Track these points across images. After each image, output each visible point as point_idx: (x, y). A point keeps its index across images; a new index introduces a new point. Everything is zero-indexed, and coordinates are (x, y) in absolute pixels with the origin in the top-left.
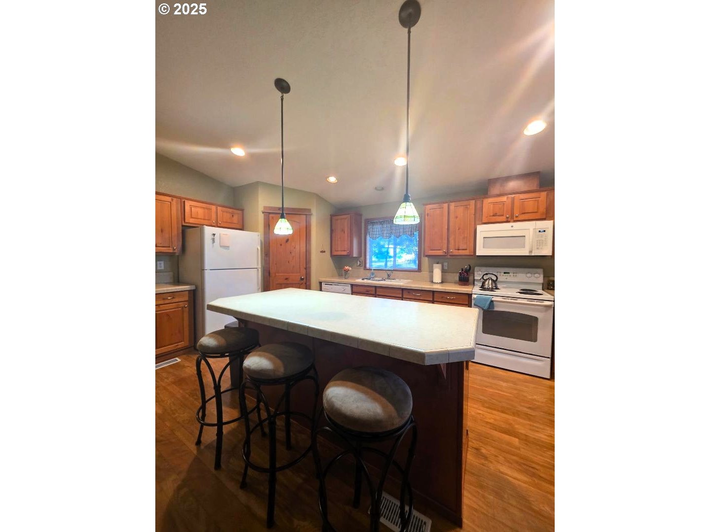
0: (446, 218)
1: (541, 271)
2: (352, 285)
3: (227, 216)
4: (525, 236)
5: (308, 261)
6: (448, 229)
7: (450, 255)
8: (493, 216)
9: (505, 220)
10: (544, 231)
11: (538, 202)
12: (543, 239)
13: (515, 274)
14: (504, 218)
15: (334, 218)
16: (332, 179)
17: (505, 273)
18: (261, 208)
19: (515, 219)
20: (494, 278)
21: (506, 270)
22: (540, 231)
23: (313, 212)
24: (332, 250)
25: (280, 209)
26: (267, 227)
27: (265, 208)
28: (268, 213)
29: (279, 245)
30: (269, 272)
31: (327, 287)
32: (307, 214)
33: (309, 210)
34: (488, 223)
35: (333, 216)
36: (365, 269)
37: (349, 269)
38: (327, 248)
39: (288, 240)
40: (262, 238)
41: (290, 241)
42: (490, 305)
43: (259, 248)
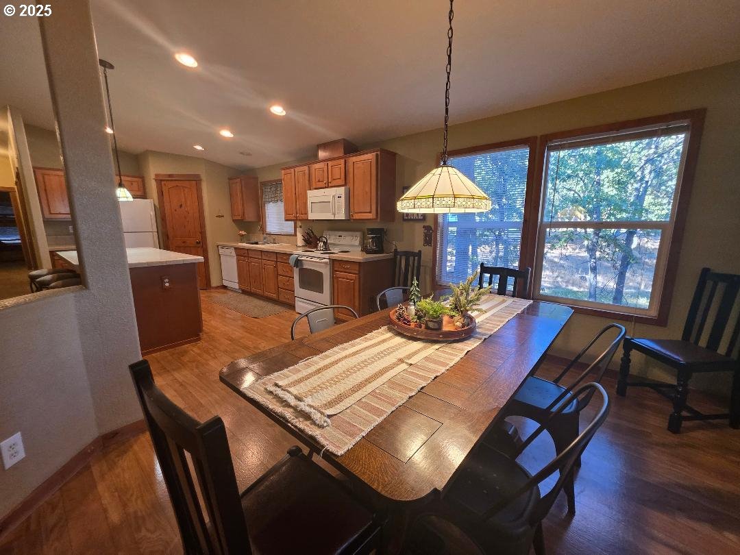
0: (293, 183)
1: (358, 234)
2: (236, 248)
4: (330, 202)
5: (202, 226)
6: (295, 194)
7: (298, 219)
8: (318, 181)
10: (340, 197)
11: (341, 169)
13: (344, 238)
14: (323, 184)
15: (231, 181)
17: (339, 236)
18: (153, 176)
19: (329, 185)
21: (340, 233)
22: (338, 197)
23: (203, 177)
24: (233, 215)
25: (170, 176)
26: (161, 194)
27: (156, 175)
28: (160, 180)
29: (173, 210)
30: (168, 235)
31: (221, 251)
32: (196, 180)
33: (198, 176)
34: (316, 189)
35: (230, 179)
36: (263, 234)
37: (243, 233)
38: (226, 212)
39: (181, 206)
40: (157, 204)
41: (183, 206)
42: (298, 262)
43: (152, 213)
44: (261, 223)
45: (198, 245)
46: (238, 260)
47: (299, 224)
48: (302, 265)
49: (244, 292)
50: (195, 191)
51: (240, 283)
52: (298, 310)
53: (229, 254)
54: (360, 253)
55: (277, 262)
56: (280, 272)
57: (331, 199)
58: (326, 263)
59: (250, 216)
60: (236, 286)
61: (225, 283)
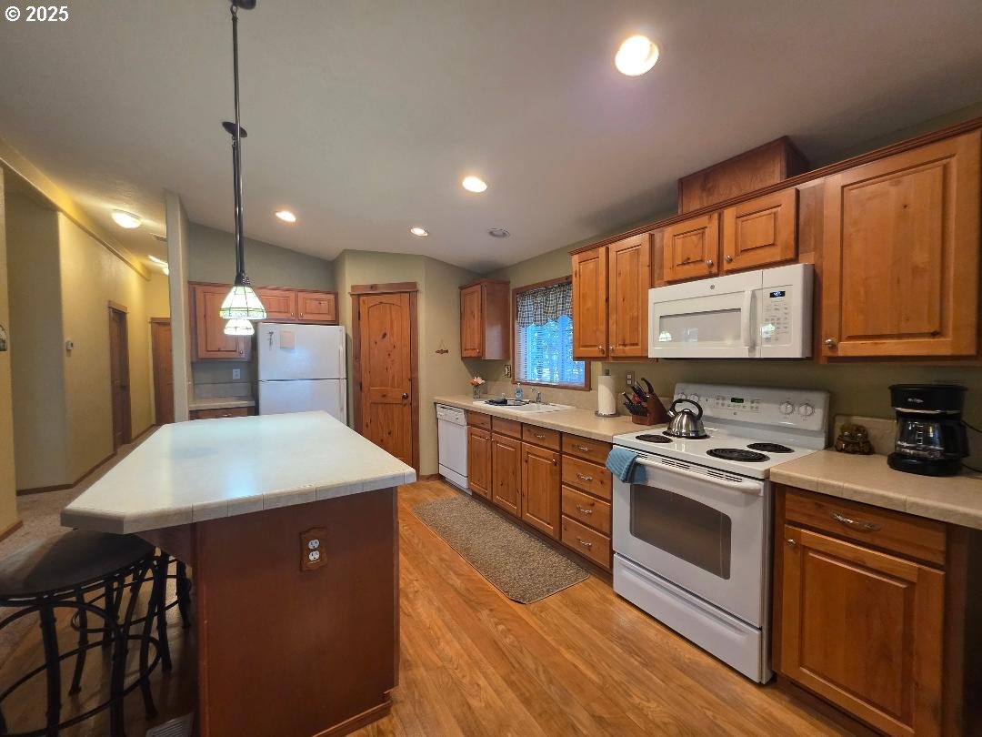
0: (602, 278)
1: (819, 398)
2: (467, 412)
3: (312, 305)
4: (740, 309)
5: (414, 367)
6: (607, 300)
7: (613, 357)
8: (683, 264)
9: (706, 272)
10: (783, 294)
11: (775, 219)
12: (780, 314)
13: (754, 405)
14: (703, 269)
15: (464, 291)
16: (419, 232)
17: (733, 400)
18: (348, 289)
19: (726, 267)
20: (696, 411)
21: (738, 393)
22: (772, 295)
23: (421, 287)
24: (462, 348)
25: (372, 287)
26: (357, 316)
27: (353, 287)
28: (358, 296)
29: (373, 343)
30: (361, 384)
31: (441, 412)
32: (410, 291)
33: (414, 285)
34: (670, 283)
35: (462, 288)
36: (515, 383)
37: (480, 381)
38: (452, 345)
39: (384, 335)
40: (350, 334)
41: (388, 336)
42: (635, 471)
43: (342, 349)
44: (510, 362)
45: (405, 401)
46: (470, 434)
47: (597, 367)
48: (645, 476)
49: (476, 496)
50: (406, 310)
51: (470, 477)
52: (617, 587)
53: (454, 420)
54: (823, 453)
55: (561, 452)
56: (566, 478)
57: (744, 303)
58: (751, 494)
59: (493, 351)
60: (463, 482)
61: (443, 471)
